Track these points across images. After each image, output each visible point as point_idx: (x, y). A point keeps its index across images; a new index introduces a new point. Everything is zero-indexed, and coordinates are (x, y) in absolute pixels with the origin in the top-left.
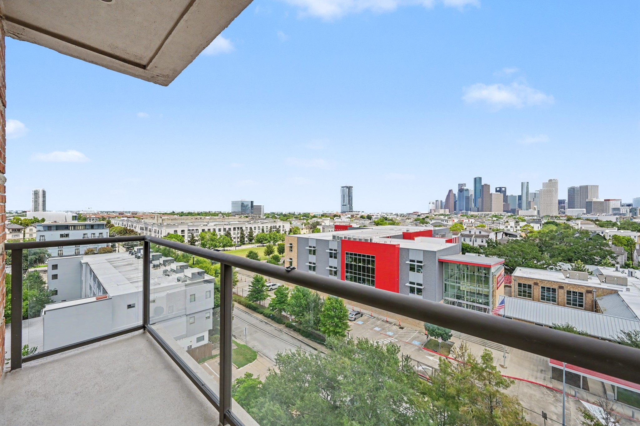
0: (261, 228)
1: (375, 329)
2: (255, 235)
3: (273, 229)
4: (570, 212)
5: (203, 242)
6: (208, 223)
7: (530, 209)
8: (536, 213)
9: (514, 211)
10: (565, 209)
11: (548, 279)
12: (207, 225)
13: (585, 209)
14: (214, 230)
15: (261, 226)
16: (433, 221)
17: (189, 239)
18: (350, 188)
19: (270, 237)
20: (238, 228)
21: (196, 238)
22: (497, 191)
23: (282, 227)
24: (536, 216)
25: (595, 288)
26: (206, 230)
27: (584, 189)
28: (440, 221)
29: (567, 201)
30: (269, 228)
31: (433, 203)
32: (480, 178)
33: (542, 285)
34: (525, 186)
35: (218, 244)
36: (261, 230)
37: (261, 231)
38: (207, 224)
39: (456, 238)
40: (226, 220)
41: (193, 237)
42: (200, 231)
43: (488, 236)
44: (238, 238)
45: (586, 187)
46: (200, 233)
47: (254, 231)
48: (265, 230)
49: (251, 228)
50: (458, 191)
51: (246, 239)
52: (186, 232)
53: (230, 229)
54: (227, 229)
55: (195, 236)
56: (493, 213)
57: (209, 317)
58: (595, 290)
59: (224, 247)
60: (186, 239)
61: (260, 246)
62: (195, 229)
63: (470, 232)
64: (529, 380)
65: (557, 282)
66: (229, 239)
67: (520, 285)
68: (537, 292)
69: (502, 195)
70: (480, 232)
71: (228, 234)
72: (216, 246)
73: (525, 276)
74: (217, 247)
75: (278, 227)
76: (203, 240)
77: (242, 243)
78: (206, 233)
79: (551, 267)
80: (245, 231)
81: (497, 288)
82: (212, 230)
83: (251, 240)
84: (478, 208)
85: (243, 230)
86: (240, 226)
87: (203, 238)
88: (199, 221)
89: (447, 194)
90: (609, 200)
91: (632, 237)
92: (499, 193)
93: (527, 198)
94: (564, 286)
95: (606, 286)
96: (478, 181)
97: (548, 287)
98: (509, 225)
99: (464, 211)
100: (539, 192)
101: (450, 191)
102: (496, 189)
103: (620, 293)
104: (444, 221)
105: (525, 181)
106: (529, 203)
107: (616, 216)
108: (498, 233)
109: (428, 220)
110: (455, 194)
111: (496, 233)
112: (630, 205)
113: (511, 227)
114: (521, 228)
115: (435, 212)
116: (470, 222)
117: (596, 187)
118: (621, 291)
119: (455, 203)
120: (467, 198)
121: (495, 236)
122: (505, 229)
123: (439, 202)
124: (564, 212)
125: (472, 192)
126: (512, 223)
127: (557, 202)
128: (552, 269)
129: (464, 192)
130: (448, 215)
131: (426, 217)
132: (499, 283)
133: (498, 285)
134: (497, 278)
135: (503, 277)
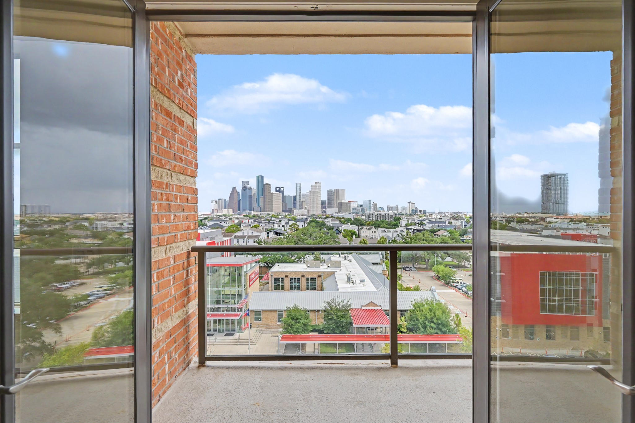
4: (329, 211)
7: (302, 208)
8: (306, 213)
9: (290, 211)
10: (326, 209)
11: (296, 271)
13: (337, 209)
16: (212, 223)
22: (277, 191)
24: (306, 215)
25: (323, 272)
27: (337, 191)
28: (218, 222)
29: (327, 202)
31: (216, 202)
32: (262, 177)
33: (291, 277)
34: (298, 187)
39: (227, 240)
43: (259, 236)
45: (339, 189)
50: (241, 189)
56: (273, 213)
58: (323, 274)
63: (243, 233)
65: (301, 272)
67: (275, 279)
68: (287, 283)
69: (281, 194)
70: (252, 233)
73: (280, 270)
79: (301, 259)
81: (250, 286)
84: (261, 208)
89: (231, 192)
90: (351, 202)
91: (356, 230)
92: (279, 193)
93: (300, 199)
94: (304, 274)
95: (329, 270)
96: (260, 179)
97: (295, 277)
98: (281, 224)
99: (248, 211)
100: (308, 193)
101: (234, 189)
102: (276, 189)
103: (336, 273)
104: (223, 222)
105: (299, 183)
106: (301, 203)
107: (354, 215)
108: (270, 233)
109: (206, 222)
110: (238, 193)
111: (268, 233)
112: (361, 206)
113: (283, 226)
114: (290, 226)
115: (218, 212)
116: (250, 222)
117: (343, 191)
118: (336, 272)
119: (239, 202)
120: (251, 197)
121: (266, 236)
122: (278, 228)
123: (223, 201)
124: (325, 212)
125: (255, 191)
126: (283, 223)
127: (320, 202)
128: (301, 261)
129: (248, 190)
130: (231, 215)
131: (206, 219)
132: (252, 280)
133: (251, 282)
134: (250, 276)
135: (258, 274)
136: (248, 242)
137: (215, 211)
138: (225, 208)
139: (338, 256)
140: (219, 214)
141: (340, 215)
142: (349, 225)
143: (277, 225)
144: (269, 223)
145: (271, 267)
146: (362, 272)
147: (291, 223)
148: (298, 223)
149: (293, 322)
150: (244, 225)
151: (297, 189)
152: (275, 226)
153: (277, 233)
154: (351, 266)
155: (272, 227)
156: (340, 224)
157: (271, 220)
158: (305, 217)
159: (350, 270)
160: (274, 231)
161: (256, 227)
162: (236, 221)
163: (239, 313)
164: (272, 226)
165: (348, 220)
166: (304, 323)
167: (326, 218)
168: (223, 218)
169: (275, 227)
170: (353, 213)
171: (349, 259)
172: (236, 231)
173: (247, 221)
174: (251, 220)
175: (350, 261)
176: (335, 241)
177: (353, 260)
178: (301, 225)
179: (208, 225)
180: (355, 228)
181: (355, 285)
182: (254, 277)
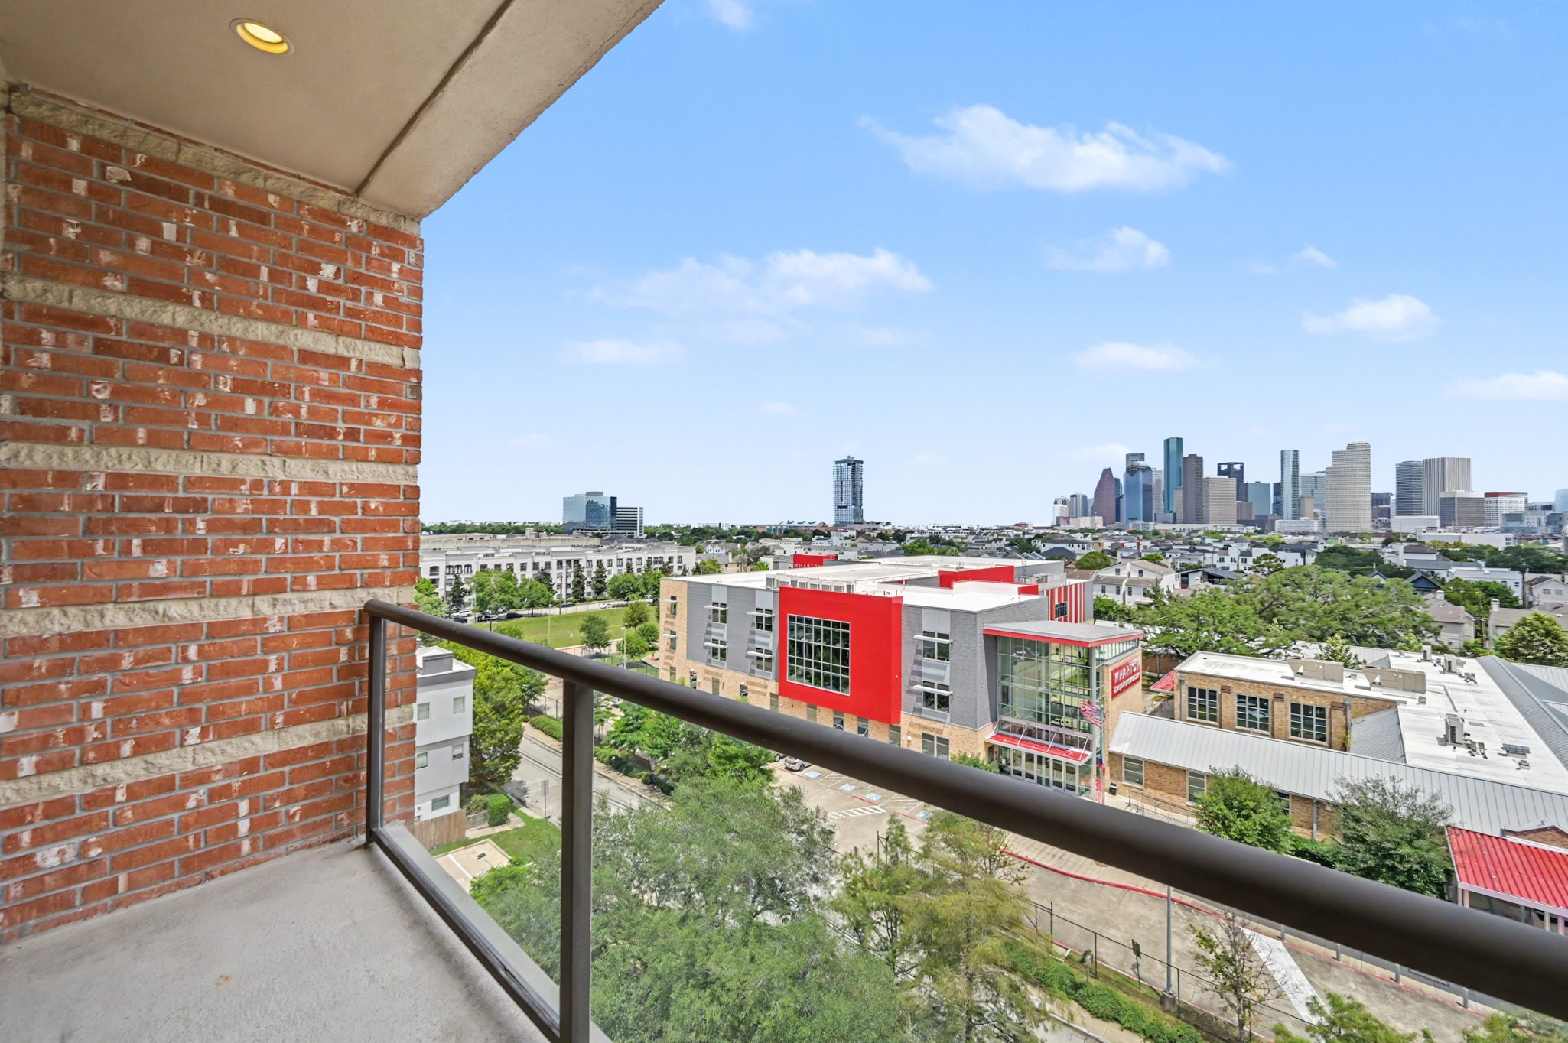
0: (625, 562)
1: (843, 787)
2: (609, 578)
3: (654, 566)
4: (1400, 524)
5: (481, 594)
6: (497, 549)
7: (1303, 516)
8: (1315, 528)
9: (1263, 524)
10: (1389, 517)
11: (1257, 679)
12: (493, 555)
13: (1437, 517)
14: (511, 566)
15: (625, 557)
16: (1049, 546)
17: (449, 589)
18: (855, 465)
19: (645, 584)
20: (569, 562)
21: (466, 587)
22: (1220, 472)
23: (675, 560)
24: (1314, 534)
25: (1353, 697)
26: (491, 566)
27: (1437, 465)
28: (1065, 546)
29: (1393, 498)
30: (644, 563)
31: (1064, 502)
32: (1179, 441)
33: (1240, 692)
34: (1291, 459)
35: (516, 600)
36: (625, 566)
37: (624, 569)
38: (493, 552)
39: (1076, 585)
40: (543, 544)
41: (458, 584)
42: (476, 568)
43: (1159, 581)
44: (568, 585)
45: (1443, 460)
46: (474, 573)
47: (607, 568)
48: (635, 567)
49: (600, 563)
50: (1124, 471)
51: (588, 589)
52: (442, 570)
53: (548, 564)
54: (542, 565)
55: (463, 581)
56: (1210, 527)
57: (461, 756)
58: (1352, 703)
59: (532, 606)
60: (442, 589)
61: (618, 606)
62: (463, 563)
63: (1119, 572)
64: (1147, 889)
65: (1273, 684)
66: (545, 589)
67: (1192, 691)
68: (1229, 707)
69: (1233, 481)
70: (1141, 572)
71: (544, 577)
72: (511, 606)
73: (1209, 671)
74: (514, 608)
75: (666, 560)
76: (482, 591)
77: (579, 597)
78: (489, 573)
79: (1277, 651)
80: (586, 570)
81: (1114, 695)
82: (504, 568)
83: (599, 592)
84: (1175, 514)
85: (579, 566)
86: (573, 558)
87: (481, 587)
88: (478, 545)
89: (1099, 480)
90: (1496, 495)
91: (1510, 584)
92: (1227, 477)
93: (1295, 492)
94: (1285, 692)
95: (1376, 693)
96: (1173, 447)
97: (1253, 695)
98: (1227, 554)
99: (1140, 522)
100: (1323, 474)
101: (1107, 472)
102: (1219, 468)
103: (1400, 707)
104: (1076, 546)
105: (1290, 447)
106: (1297, 502)
107: (1510, 535)
108: (1190, 575)
109: (1039, 544)
110: (1117, 480)
111: (1186, 575)
112: (1548, 507)
113: (1233, 560)
114: (1254, 562)
115: (1068, 523)
116: (1141, 548)
117: (1466, 463)
118: (1405, 703)
119: (1118, 501)
120: (1148, 489)
121: (1179, 582)
122: (1219, 565)
123: (1080, 499)
124: (1387, 525)
125: (1159, 477)
126: (1234, 552)
127: (1369, 499)
128: (1279, 655)
129: (1141, 473)
130: (1099, 531)
131: (1038, 536)
132: (1119, 683)
133: (1117, 688)
134: (1113, 672)
135: (1137, 671)
136: (1130, 593)
137: (1062, 520)
138: (1085, 514)
139: (1420, 656)
140: (1072, 526)
141: (1448, 536)
142: (1479, 566)
143: (1216, 557)
144: (1192, 550)
145: (1184, 658)
146: (1519, 719)
147: (1257, 552)
148: (1281, 555)
149: (1231, 815)
150: (1125, 554)
151: (1286, 463)
152: (1210, 559)
153: (1211, 578)
154: (1470, 695)
155: (1200, 562)
156: (1442, 563)
157: (1202, 544)
158: (1311, 538)
159: (1466, 706)
160: (1204, 573)
161: (1154, 560)
162: (1107, 545)
163: (1082, 751)
164: (1201, 558)
165: (1477, 553)
166: (1263, 821)
167: (1386, 544)
168: (1078, 536)
169: (1208, 562)
170: (1506, 530)
171: (1463, 671)
172: (1099, 567)
173: (1134, 545)
174: (1144, 543)
175: (1470, 678)
176: (1411, 611)
177: (1482, 676)
178: (1290, 560)
179: (1043, 550)
180: (1509, 578)
181: (1479, 757)
182: (1127, 677)
